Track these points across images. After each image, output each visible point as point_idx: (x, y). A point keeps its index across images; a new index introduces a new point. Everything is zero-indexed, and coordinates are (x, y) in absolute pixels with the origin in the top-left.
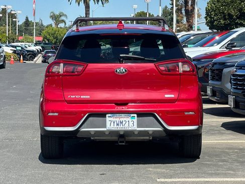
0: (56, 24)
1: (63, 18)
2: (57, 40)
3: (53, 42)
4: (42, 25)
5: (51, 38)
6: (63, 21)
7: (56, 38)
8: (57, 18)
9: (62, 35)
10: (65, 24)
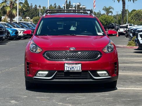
0: (107, 14)
1: (111, 10)
2: (107, 23)
3: (105, 24)
4: (100, 14)
5: (104, 22)
6: (111, 12)
7: (107, 22)
8: (108, 10)
9: (110, 20)
10: (112, 13)
